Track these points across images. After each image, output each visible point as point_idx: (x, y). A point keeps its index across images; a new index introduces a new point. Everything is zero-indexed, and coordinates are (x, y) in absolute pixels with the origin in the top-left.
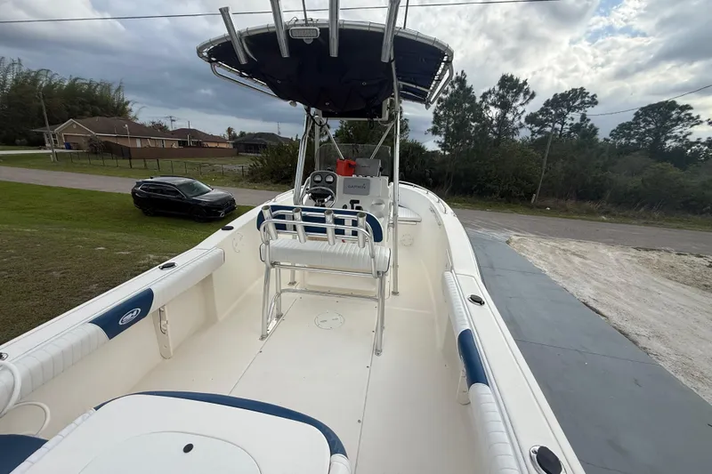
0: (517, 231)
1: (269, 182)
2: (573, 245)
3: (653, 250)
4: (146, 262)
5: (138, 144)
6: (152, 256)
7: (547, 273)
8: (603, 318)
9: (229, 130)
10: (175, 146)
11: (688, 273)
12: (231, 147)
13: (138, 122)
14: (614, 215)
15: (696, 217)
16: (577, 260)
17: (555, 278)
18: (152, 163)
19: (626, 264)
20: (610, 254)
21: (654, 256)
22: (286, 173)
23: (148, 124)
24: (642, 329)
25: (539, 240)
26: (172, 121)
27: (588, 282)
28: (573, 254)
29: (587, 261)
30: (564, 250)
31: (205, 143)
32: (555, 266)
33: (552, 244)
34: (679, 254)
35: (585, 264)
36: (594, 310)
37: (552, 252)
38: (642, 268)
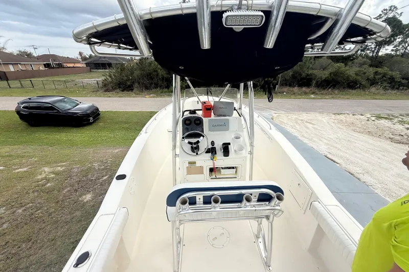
0: (274, 110)
1: (118, 90)
2: (305, 116)
3: (341, 114)
4: (43, 176)
5: (12, 68)
6: (46, 169)
7: (300, 138)
8: (338, 165)
9: (81, 54)
10: (42, 68)
11: (360, 126)
12: (85, 66)
13: (7, 51)
14: (317, 94)
15: (353, 91)
16: (310, 126)
17: (306, 141)
18: (26, 82)
19: (333, 125)
20: (323, 119)
21: (342, 117)
22: (129, 84)
23: (15, 52)
24: (358, 169)
25: (287, 115)
26: (35, 49)
27: (321, 141)
28: (307, 122)
29: (315, 126)
30: (302, 120)
31: (65, 64)
32: (302, 132)
33: (294, 117)
34: (353, 115)
35: (316, 129)
36: (332, 160)
37: (297, 123)
38: (340, 126)
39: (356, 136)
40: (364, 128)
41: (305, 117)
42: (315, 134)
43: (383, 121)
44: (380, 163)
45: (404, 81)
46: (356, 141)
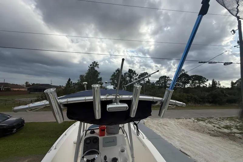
3: (180, 118)
7: (162, 137)
8: (189, 157)
9: (27, 83)
11: (191, 126)
12: (27, 90)
16: (166, 127)
17: (166, 139)
19: (178, 126)
20: (172, 122)
21: (181, 120)
27: (175, 138)
28: (164, 125)
29: (169, 128)
30: (160, 124)
31: (12, 89)
32: (162, 132)
33: (156, 121)
34: (186, 119)
35: (169, 129)
36: (185, 153)
37: (158, 126)
38: (182, 127)
39: (192, 133)
40: (194, 127)
41: (162, 121)
42: (170, 133)
43: (201, 122)
44: (211, 153)
45: (201, 100)
46: (193, 137)
